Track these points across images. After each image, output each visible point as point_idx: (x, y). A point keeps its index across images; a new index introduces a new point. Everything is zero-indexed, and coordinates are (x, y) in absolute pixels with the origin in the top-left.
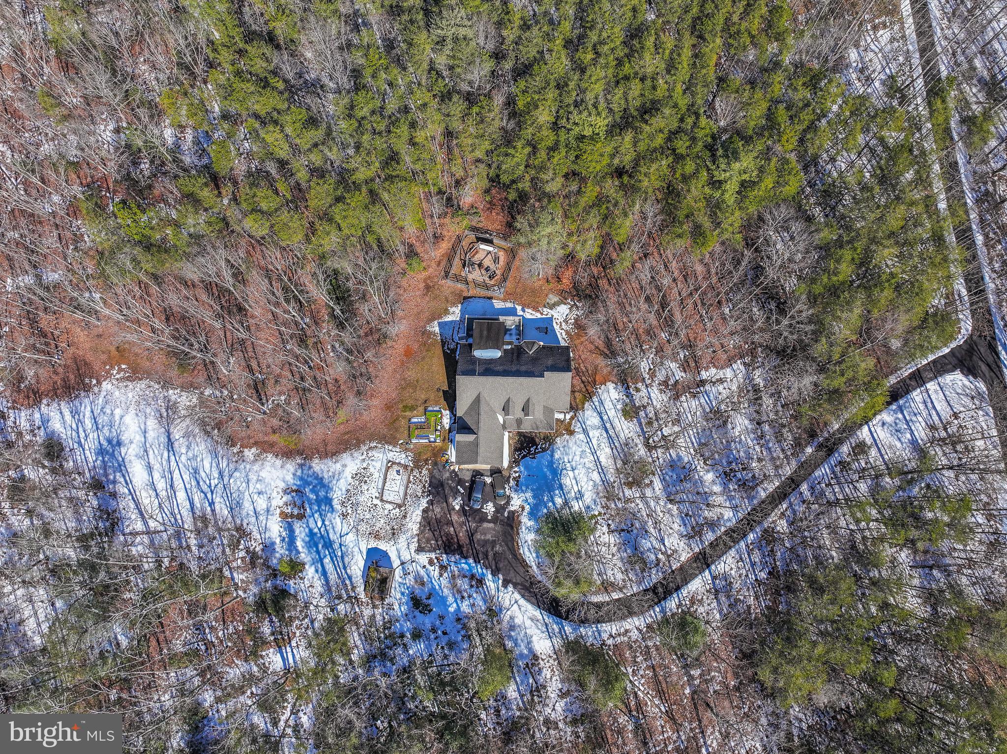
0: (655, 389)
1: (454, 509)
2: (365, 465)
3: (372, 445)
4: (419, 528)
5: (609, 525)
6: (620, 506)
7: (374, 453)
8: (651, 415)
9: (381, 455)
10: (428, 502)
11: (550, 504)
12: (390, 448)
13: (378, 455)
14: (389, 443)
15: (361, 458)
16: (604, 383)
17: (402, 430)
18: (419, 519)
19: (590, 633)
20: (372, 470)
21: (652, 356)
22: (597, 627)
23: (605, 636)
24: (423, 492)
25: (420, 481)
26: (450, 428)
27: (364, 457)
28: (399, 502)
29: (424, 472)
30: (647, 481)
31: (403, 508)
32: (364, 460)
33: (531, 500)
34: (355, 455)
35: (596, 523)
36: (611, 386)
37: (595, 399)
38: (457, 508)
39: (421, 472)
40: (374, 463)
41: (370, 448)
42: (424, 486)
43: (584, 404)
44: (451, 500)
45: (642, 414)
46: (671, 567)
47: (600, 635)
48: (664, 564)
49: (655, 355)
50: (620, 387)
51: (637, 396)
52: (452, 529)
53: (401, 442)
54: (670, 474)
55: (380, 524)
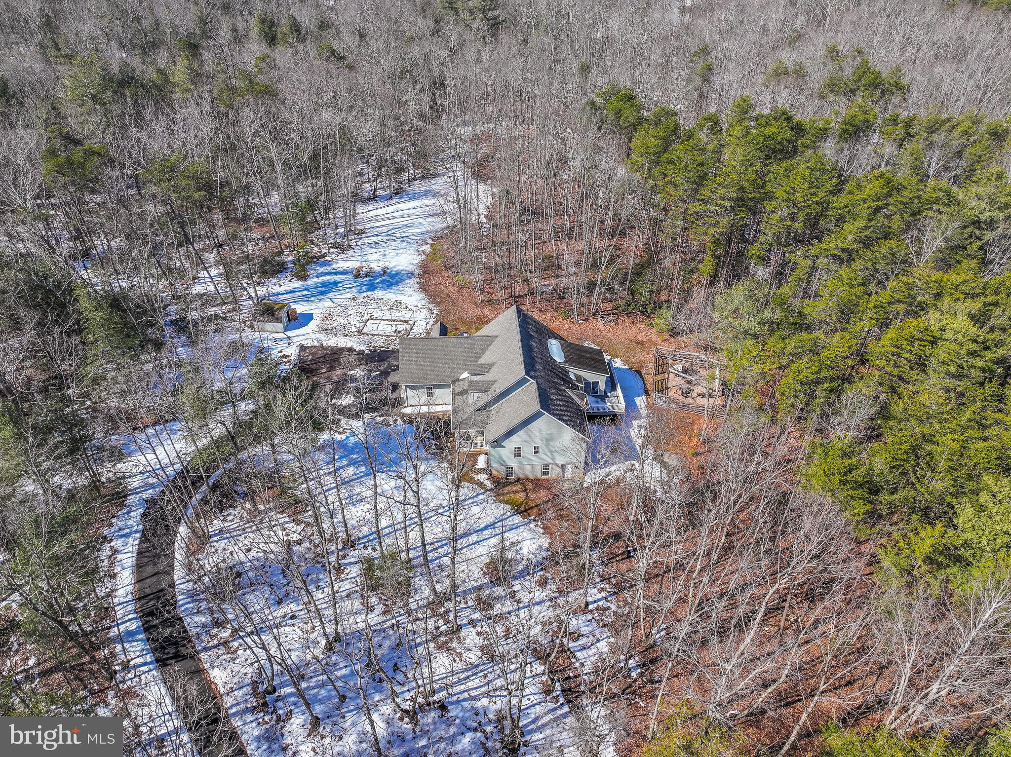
0: (551, 613)
2: (410, 308)
3: (434, 311)
4: (329, 347)
5: (299, 543)
6: (333, 559)
7: (425, 313)
8: (498, 609)
9: (421, 317)
10: (361, 350)
11: (345, 462)
13: (422, 315)
16: (547, 530)
18: (341, 345)
19: (131, 522)
20: (404, 312)
21: (614, 608)
22: (136, 532)
23: (118, 543)
24: (375, 347)
25: (389, 344)
28: (365, 331)
30: (373, 600)
31: (356, 334)
32: (416, 307)
33: (353, 440)
35: (308, 524)
36: (545, 541)
37: (517, 519)
41: (430, 310)
42: (382, 347)
43: (507, 502)
44: (363, 367)
45: (500, 591)
46: (206, 649)
47: (122, 536)
48: (213, 637)
49: (615, 613)
50: (544, 554)
51: (530, 582)
52: (324, 371)
54: (387, 644)
55: (339, 320)
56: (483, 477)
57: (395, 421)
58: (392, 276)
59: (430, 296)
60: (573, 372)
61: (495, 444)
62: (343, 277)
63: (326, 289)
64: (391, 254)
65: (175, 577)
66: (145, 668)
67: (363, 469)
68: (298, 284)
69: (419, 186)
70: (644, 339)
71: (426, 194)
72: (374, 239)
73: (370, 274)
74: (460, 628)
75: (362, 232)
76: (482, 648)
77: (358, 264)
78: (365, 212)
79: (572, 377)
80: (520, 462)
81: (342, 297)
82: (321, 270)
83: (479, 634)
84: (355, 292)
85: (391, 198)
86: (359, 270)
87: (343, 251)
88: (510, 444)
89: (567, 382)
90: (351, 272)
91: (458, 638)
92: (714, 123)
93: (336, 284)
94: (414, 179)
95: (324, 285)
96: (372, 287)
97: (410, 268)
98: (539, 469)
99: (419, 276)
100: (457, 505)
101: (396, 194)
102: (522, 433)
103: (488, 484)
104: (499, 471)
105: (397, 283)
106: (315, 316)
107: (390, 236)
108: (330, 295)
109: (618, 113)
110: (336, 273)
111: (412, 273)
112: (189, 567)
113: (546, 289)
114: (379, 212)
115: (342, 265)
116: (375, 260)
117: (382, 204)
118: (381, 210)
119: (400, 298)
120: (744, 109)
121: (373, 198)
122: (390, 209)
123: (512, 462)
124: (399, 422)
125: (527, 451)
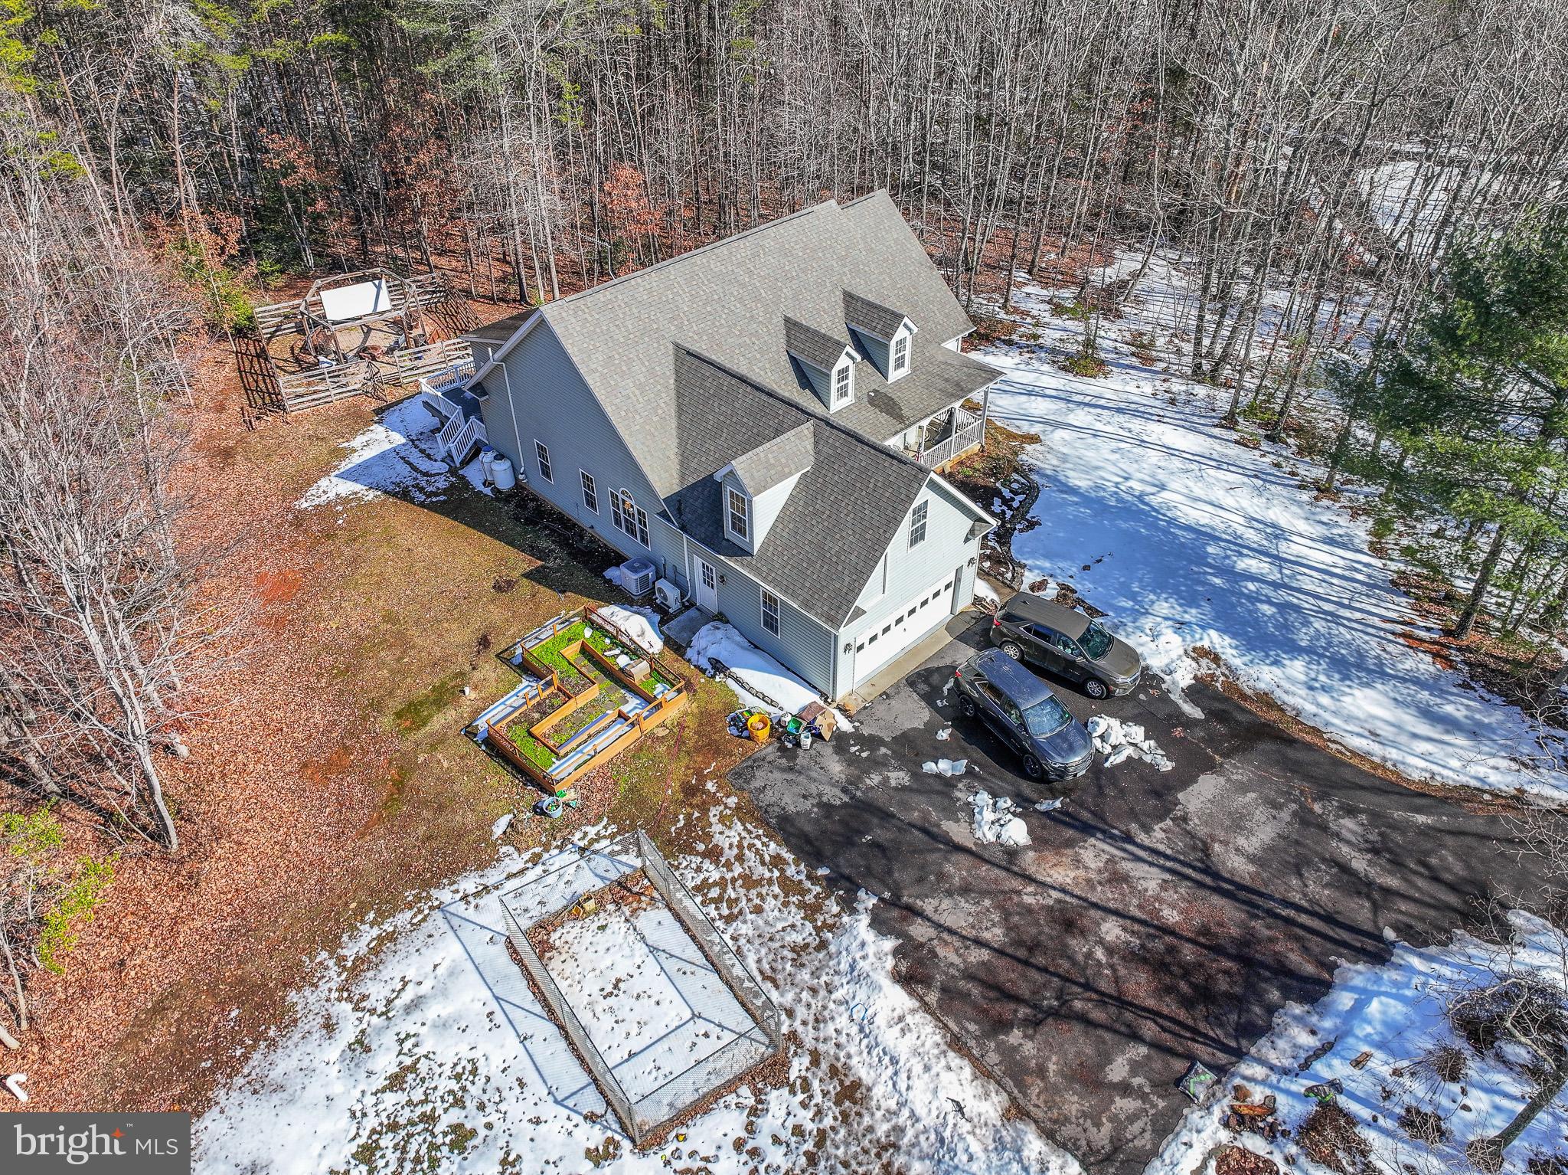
1: (1013, 853)
2: (385, 1062)
3: (351, 950)
4: (982, 1072)
7: (394, 969)
9: (449, 951)
10: (879, 924)
12: (469, 884)
13: (432, 956)
14: (452, 871)
15: (334, 1050)
17: (464, 785)
18: (927, 1033)
20: (449, 1050)
24: (811, 911)
25: (749, 882)
26: (668, 642)
27: (348, 1033)
28: (751, 1052)
29: (728, 836)
31: (798, 1066)
32: (361, 1045)
34: (284, 1064)
38: (1017, 832)
39: (713, 854)
40: (433, 1011)
41: (356, 970)
42: (788, 886)
44: (957, 831)
53: (500, 827)
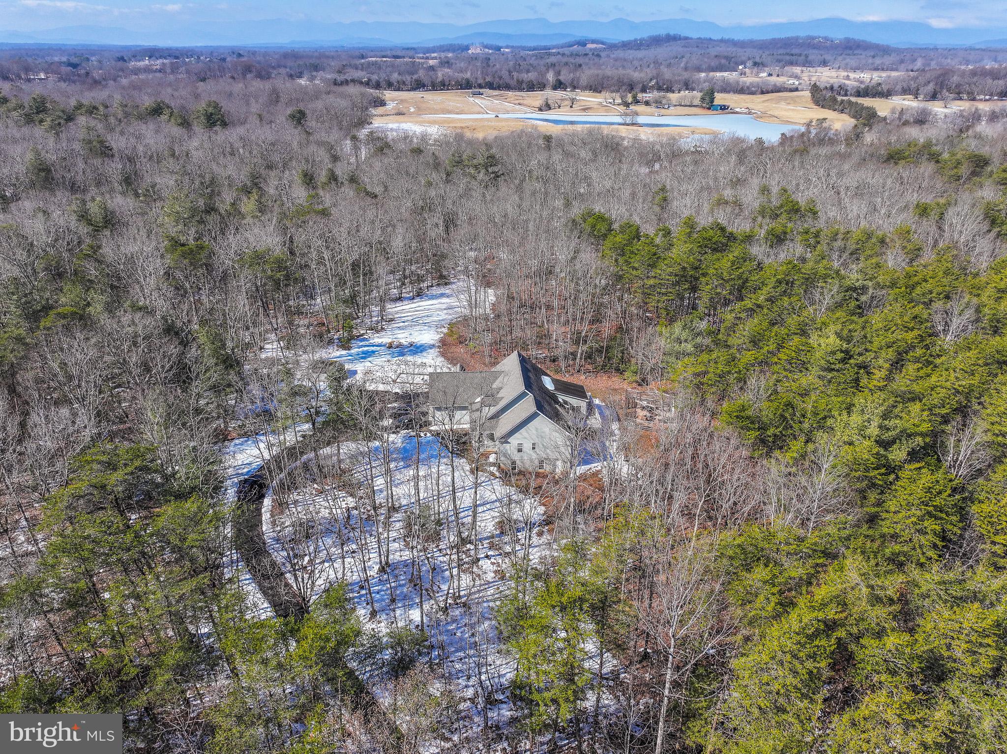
16: (542, 503)
33: (393, 446)
36: (541, 510)
37: (520, 496)
43: (512, 486)
50: (541, 517)
55: (378, 374)
56: (493, 469)
57: (425, 435)
58: (418, 348)
59: (448, 360)
60: (561, 398)
61: (503, 440)
62: (378, 348)
63: (366, 355)
64: (416, 333)
65: (264, 529)
66: (247, 582)
67: (402, 463)
68: (344, 352)
69: (436, 291)
70: (617, 387)
71: (442, 295)
72: (402, 324)
73: (400, 346)
74: (478, 560)
75: (392, 320)
76: (495, 572)
77: (390, 340)
78: (392, 308)
79: (561, 400)
80: (522, 457)
81: (379, 361)
82: (361, 344)
83: (493, 564)
84: (389, 357)
85: (413, 299)
86: (390, 343)
87: (377, 332)
88: (514, 440)
89: (557, 402)
90: (384, 346)
91: (478, 566)
92: (667, 233)
93: (373, 352)
94: (432, 286)
95: (363, 353)
96: (402, 354)
97: (432, 342)
98: (537, 462)
99: (439, 347)
100: (476, 485)
101: (418, 296)
102: (523, 431)
103: (497, 474)
104: (506, 464)
105: (421, 352)
106: (359, 372)
107: (415, 322)
108: (369, 359)
109: (593, 226)
110: (373, 346)
111: (433, 345)
112: (274, 523)
113: (539, 356)
114: (404, 307)
115: (377, 341)
116: (403, 337)
117: (406, 302)
118: (407, 306)
119: (424, 360)
120: (690, 224)
121: (400, 299)
122: (413, 305)
123: (516, 457)
124: (428, 435)
125: (527, 447)
